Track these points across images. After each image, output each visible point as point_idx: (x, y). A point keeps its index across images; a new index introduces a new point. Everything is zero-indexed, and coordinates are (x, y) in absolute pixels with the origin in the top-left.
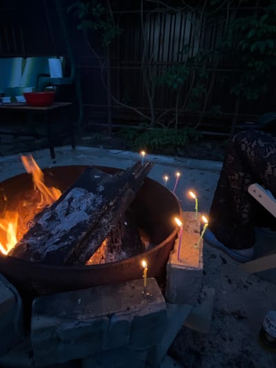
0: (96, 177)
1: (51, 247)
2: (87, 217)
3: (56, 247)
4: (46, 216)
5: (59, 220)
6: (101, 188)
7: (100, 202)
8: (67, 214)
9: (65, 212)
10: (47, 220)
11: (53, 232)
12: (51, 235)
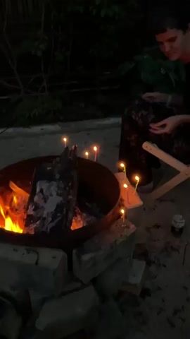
0: (48, 169)
1: (49, 226)
2: (61, 199)
3: (53, 224)
4: (31, 208)
5: (43, 207)
6: (57, 176)
7: (62, 186)
8: (45, 202)
9: (43, 201)
10: (34, 210)
11: (44, 216)
12: (45, 219)
